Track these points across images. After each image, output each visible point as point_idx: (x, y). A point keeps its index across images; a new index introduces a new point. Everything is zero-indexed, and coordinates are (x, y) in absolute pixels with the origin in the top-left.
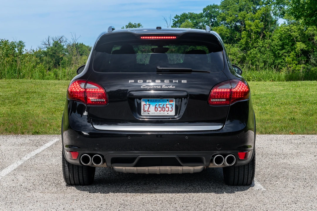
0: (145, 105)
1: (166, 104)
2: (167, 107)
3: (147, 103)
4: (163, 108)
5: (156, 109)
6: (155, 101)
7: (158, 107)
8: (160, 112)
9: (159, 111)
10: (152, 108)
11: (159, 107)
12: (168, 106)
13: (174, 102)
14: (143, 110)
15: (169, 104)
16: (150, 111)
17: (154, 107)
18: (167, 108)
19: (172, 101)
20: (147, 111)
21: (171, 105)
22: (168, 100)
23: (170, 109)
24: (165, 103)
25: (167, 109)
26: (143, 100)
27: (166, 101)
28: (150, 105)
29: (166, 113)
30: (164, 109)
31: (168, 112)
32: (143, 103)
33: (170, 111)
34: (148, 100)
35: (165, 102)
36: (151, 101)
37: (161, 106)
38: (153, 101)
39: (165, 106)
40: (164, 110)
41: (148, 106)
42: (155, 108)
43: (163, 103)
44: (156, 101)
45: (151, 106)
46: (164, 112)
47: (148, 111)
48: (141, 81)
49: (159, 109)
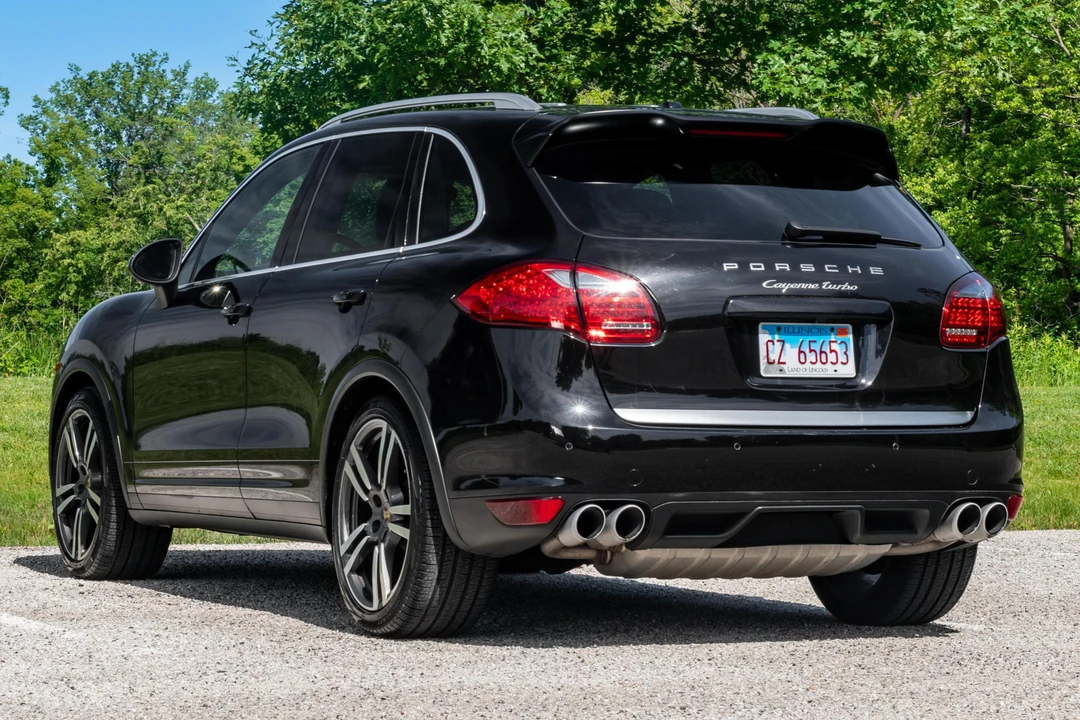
0: (770, 344)
1: (830, 342)
2: (831, 351)
3: (777, 337)
4: (821, 352)
5: (802, 355)
6: (796, 330)
7: (807, 351)
8: (814, 366)
9: (811, 362)
10: (791, 354)
11: (811, 351)
12: (835, 346)
13: (851, 336)
14: (766, 361)
15: (835, 342)
16: (784, 363)
17: (797, 350)
18: (834, 354)
19: (843, 332)
20: (776, 361)
21: (843, 345)
22: (832, 329)
23: (842, 358)
24: (827, 339)
25: (832, 357)
26: (764, 328)
27: (829, 331)
28: (783, 341)
29: (828, 371)
30: (823, 355)
31: (834, 367)
32: (763, 338)
33: (842, 363)
34: (779, 329)
35: (826, 334)
36: (788, 332)
37: (816, 347)
38: (793, 330)
39: (826, 348)
40: (824, 360)
41: (778, 346)
42: (800, 352)
43: (820, 339)
44: (800, 332)
45: (787, 346)
46: (824, 366)
47: (779, 363)
48: (760, 267)
49: (811, 357)
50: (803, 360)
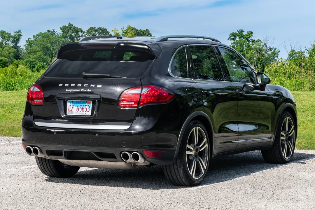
0: (70, 106)
2: (85, 108)
3: (72, 104)
4: (83, 108)
5: (78, 109)
6: (77, 102)
7: (79, 108)
8: (80, 112)
10: (75, 108)
12: (87, 107)
14: (68, 110)
16: (73, 111)
17: (77, 107)
19: (90, 103)
21: (89, 106)
22: (87, 102)
23: (88, 110)
24: (84, 105)
25: (85, 110)
26: (69, 101)
29: (84, 114)
30: (83, 109)
31: (86, 112)
32: (68, 104)
34: (73, 102)
35: (85, 103)
36: (75, 103)
37: (81, 107)
38: (76, 102)
40: (83, 111)
41: (72, 106)
42: (77, 108)
43: (83, 105)
45: (74, 106)
46: (83, 112)
47: (72, 111)
48: (67, 85)
49: (80, 110)
50: (78, 110)
